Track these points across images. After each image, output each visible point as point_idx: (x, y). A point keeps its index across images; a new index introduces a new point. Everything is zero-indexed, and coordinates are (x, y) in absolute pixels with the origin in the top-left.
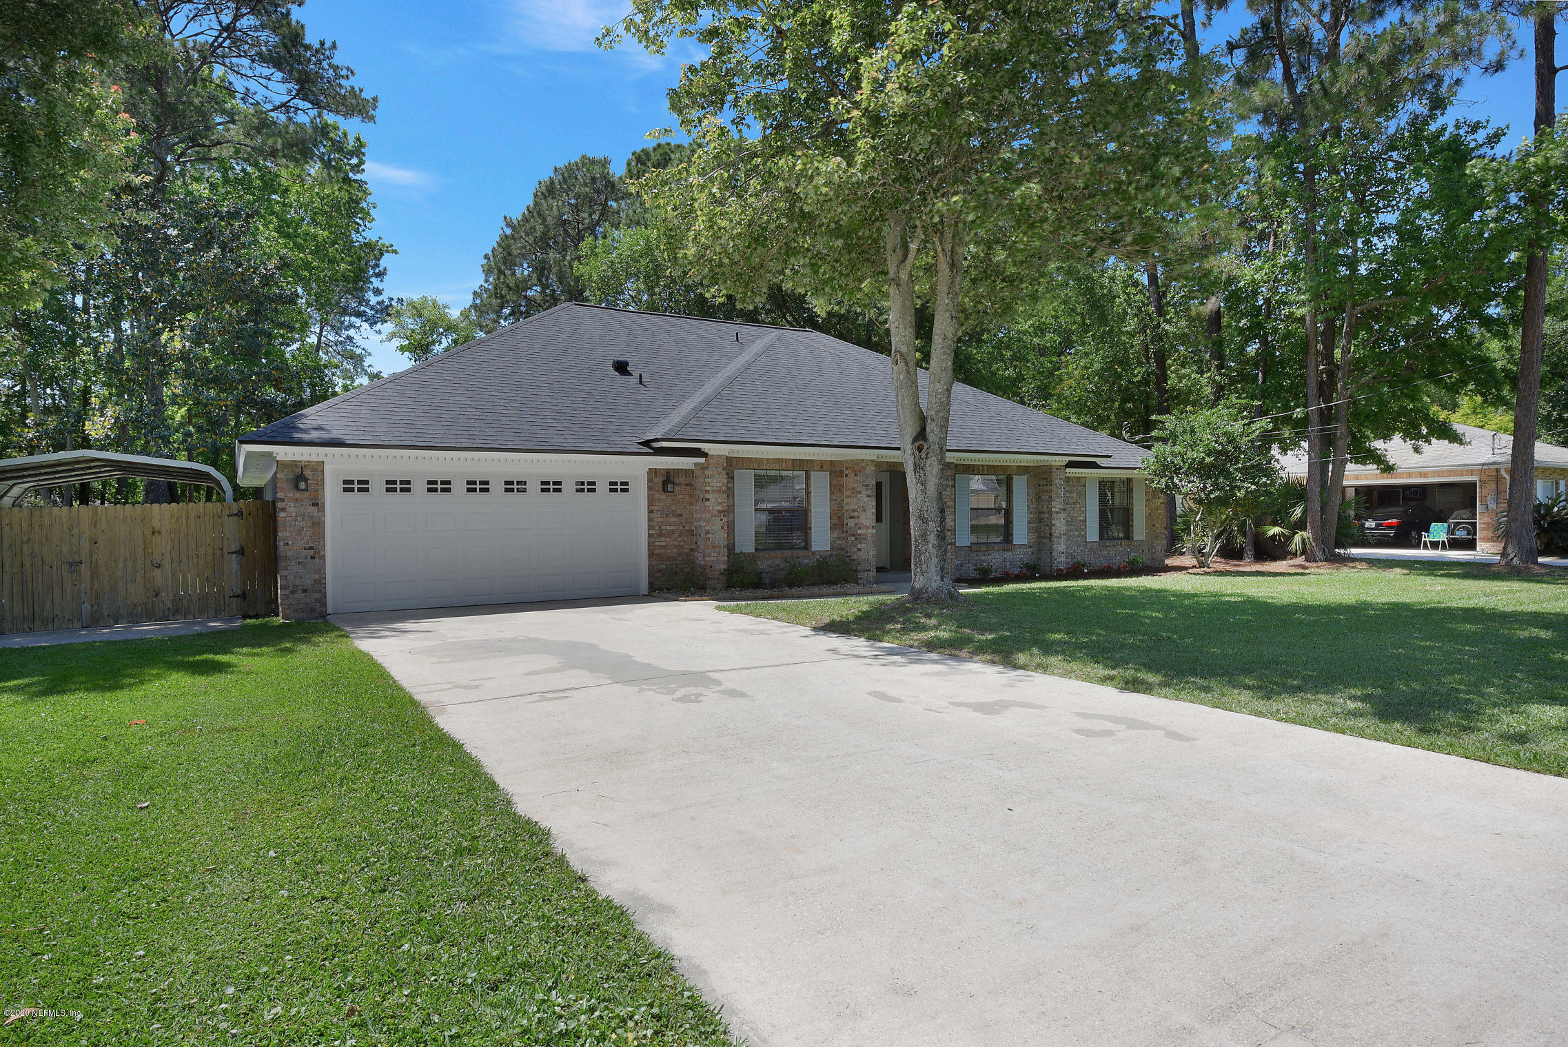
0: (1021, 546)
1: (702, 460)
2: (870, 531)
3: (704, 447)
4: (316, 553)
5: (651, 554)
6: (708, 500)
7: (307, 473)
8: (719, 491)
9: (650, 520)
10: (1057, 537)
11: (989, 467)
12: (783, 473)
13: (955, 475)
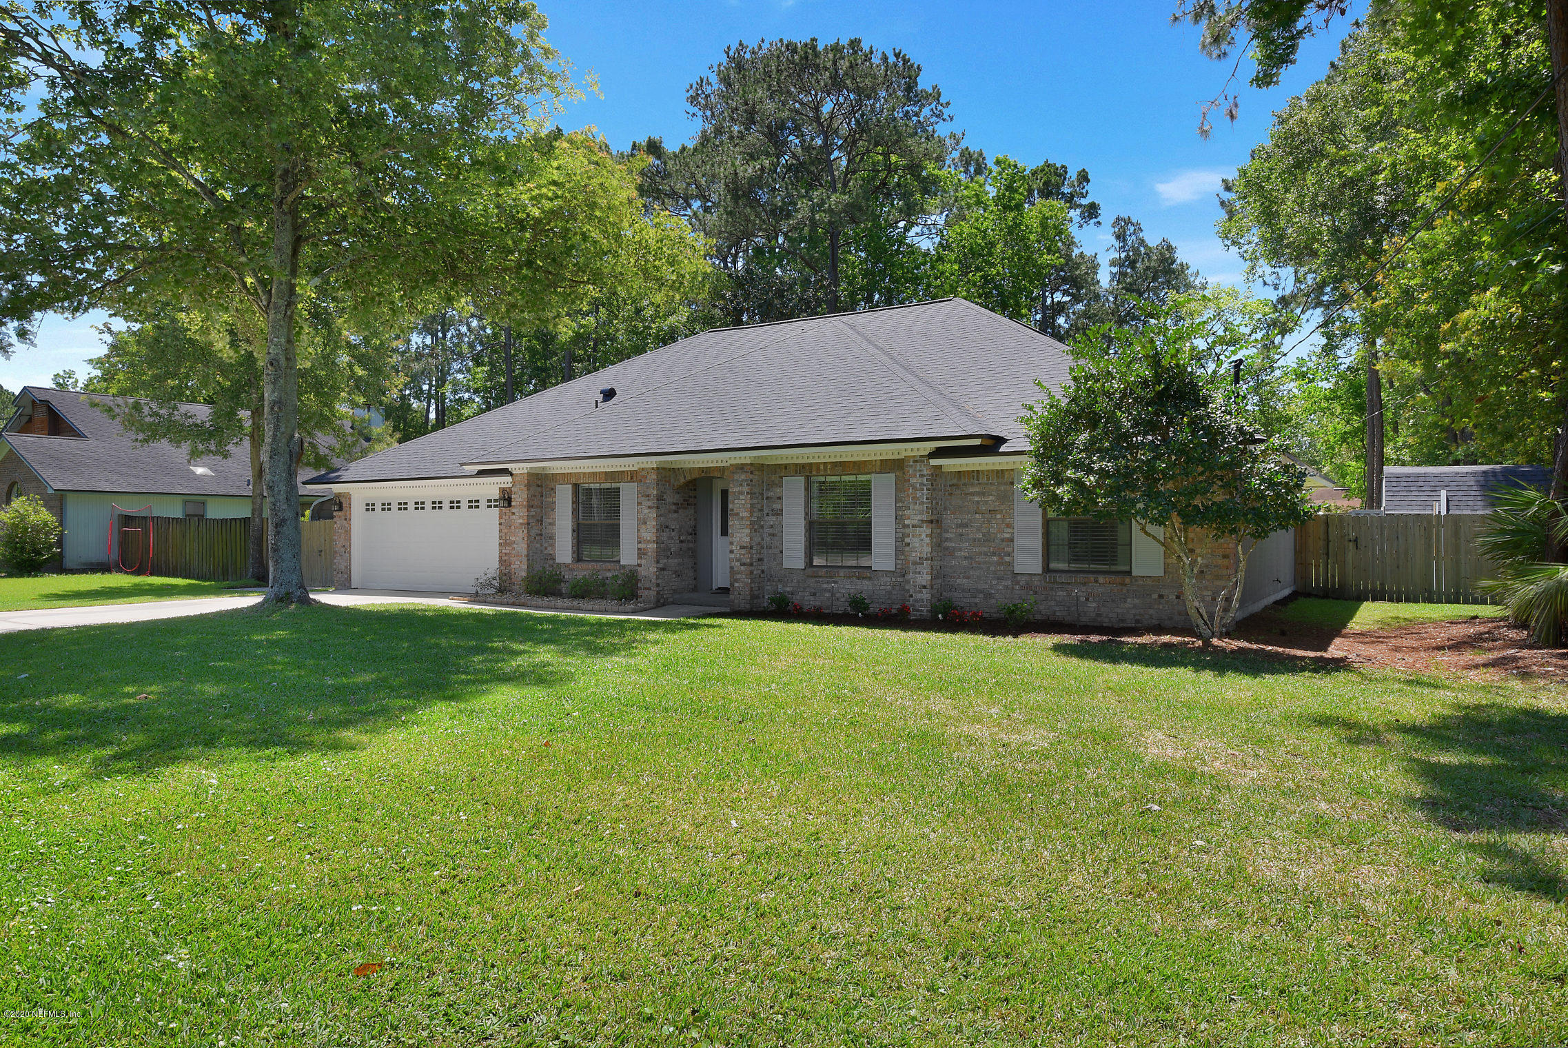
0: (882, 573)
1: (509, 479)
2: (650, 546)
3: (509, 466)
4: (347, 549)
5: (501, 560)
6: (516, 514)
7: (343, 500)
8: (521, 506)
9: (500, 531)
11: (835, 464)
12: (603, 486)
13: (781, 477)
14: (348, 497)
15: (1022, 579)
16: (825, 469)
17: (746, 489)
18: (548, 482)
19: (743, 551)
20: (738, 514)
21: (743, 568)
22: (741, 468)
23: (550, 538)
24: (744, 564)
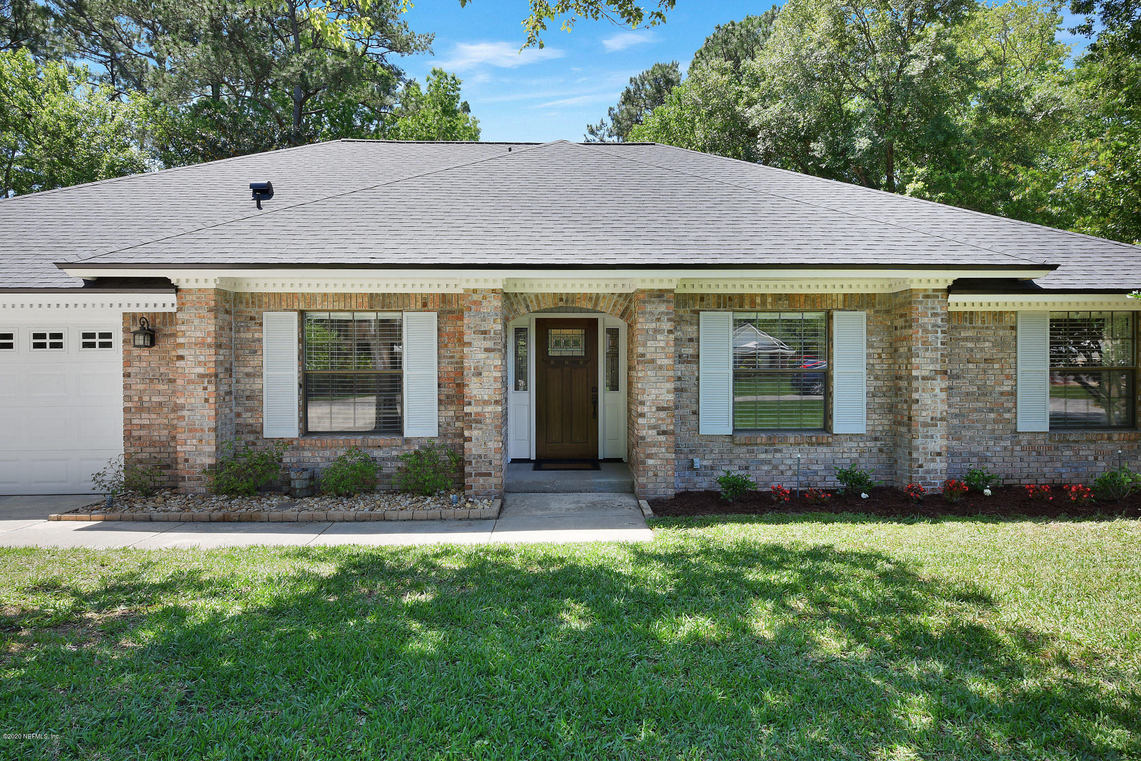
0: (851, 437)
1: (172, 296)
2: (489, 409)
3: (172, 275)
5: (128, 436)
6: (181, 358)
8: (202, 344)
9: (126, 387)
10: (925, 425)
11: (778, 297)
12: (359, 316)
13: (697, 312)
15: (1024, 440)
16: (764, 303)
17: (667, 325)
18: (242, 307)
19: (663, 414)
20: (653, 361)
21: (662, 438)
22: (660, 295)
23: (248, 398)
24: (664, 433)
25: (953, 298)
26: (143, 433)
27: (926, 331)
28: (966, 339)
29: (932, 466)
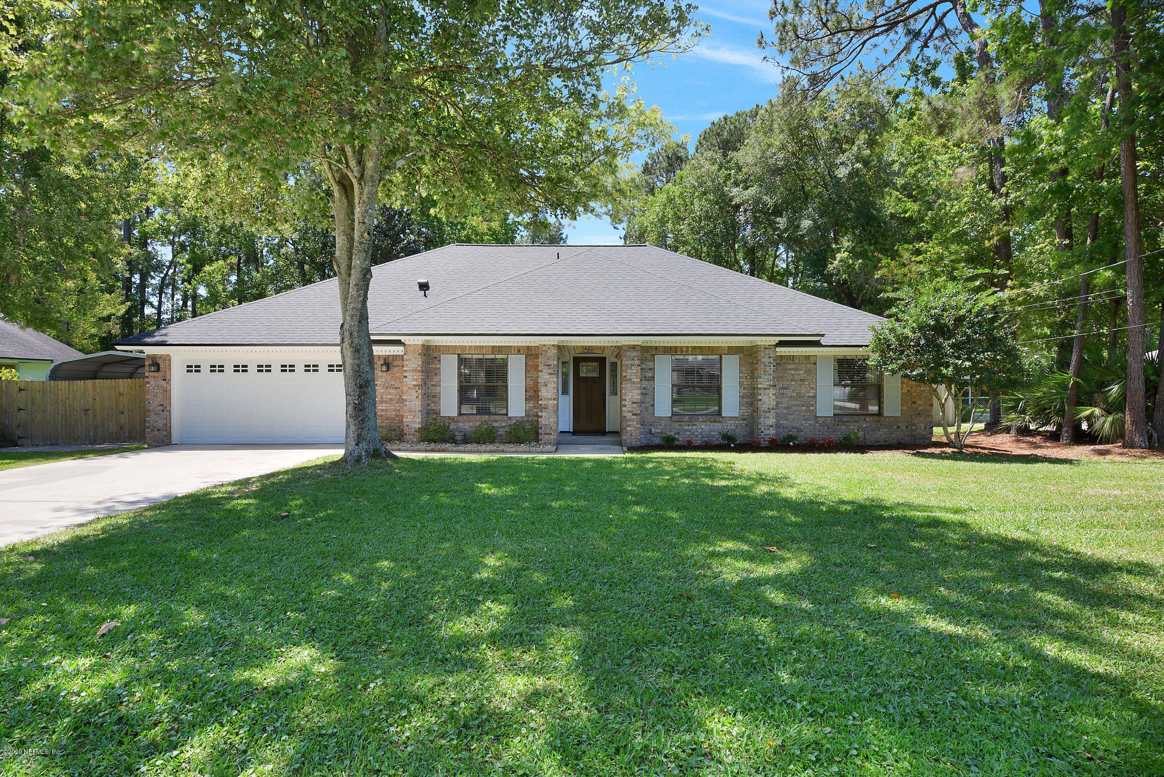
0: (732, 418)
1: (402, 348)
2: (551, 402)
3: (402, 338)
4: (165, 408)
6: (406, 377)
7: (160, 362)
8: (415, 370)
10: (765, 412)
11: (694, 348)
12: (486, 357)
13: (654, 355)
14: (168, 358)
15: (821, 421)
16: (687, 350)
17: (637, 362)
18: (431, 352)
19: (635, 405)
20: (630, 380)
21: (635, 417)
22: (634, 347)
23: (433, 397)
24: (635, 414)
25: (778, 349)
26: (383, 413)
27: (765, 365)
28: (790, 369)
29: (768, 432)
